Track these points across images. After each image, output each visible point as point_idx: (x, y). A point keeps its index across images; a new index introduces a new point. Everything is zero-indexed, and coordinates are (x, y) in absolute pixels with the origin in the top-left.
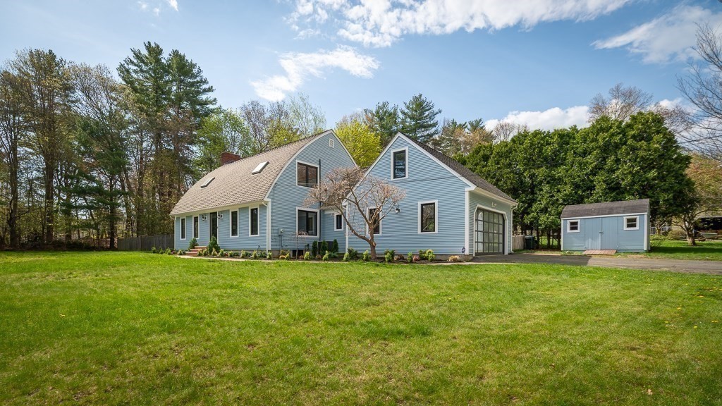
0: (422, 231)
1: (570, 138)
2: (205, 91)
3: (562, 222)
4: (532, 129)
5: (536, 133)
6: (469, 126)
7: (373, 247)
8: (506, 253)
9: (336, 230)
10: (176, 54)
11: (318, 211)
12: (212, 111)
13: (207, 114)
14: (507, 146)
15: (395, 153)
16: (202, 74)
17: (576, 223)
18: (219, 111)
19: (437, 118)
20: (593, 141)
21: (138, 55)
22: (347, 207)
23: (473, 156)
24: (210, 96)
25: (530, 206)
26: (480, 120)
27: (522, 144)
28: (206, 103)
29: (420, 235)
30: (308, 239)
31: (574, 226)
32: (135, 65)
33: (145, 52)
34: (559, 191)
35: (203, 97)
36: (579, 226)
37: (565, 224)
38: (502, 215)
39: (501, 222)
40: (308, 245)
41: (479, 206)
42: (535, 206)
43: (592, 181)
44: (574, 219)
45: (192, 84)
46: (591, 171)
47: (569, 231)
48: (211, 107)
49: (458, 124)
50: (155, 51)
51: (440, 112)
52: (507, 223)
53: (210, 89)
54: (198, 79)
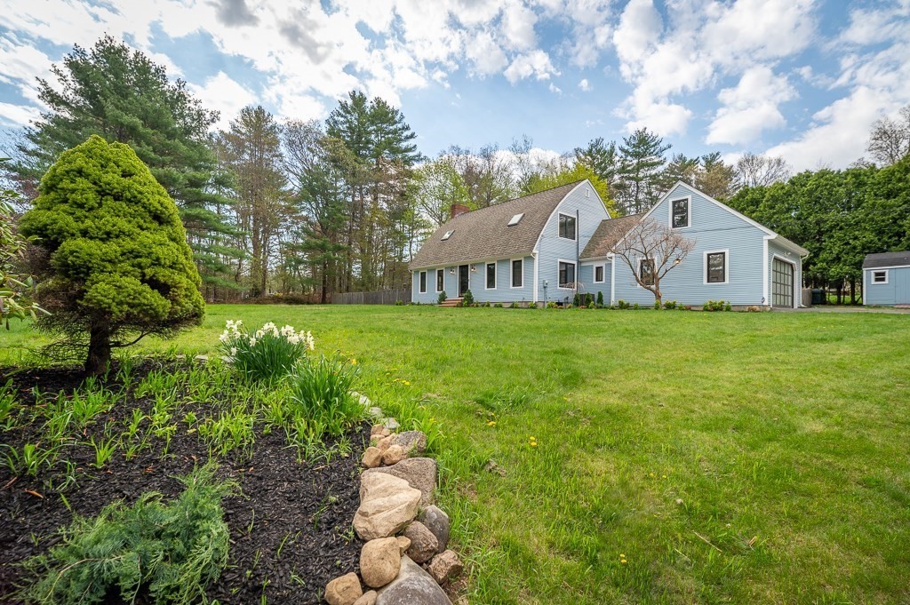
0: (708, 282)
1: (868, 178)
2: (407, 138)
3: (865, 273)
4: (815, 169)
5: (823, 174)
6: (703, 162)
7: (658, 297)
8: (796, 306)
9: (595, 282)
10: (378, 101)
11: (575, 263)
12: (413, 159)
13: (408, 161)
14: (783, 188)
15: (674, 203)
16: (404, 120)
17: (883, 274)
18: (418, 158)
19: (666, 154)
20: (900, 180)
21: (344, 106)
22: (614, 259)
23: (738, 199)
24: (411, 143)
25: (816, 255)
26: (718, 154)
27: (804, 185)
28: (408, 150)
29: (706, 286)
30: (567, 293)
31: (880, 277)
32: (342, 116)
33: (350, 102)
34: (856, 238)
35: (404, 145)
36: (887, 277)
37: (868, 274)
38: (791, 265)
39: (790, 273)
40: (567, 298)
41: (775, 255)
42: (823, 255)
43: (901, 226)
44: (879, 269)
45: (395, 132)
46: (899, 214)
47: (873, 282)
48: (411, 154)
49: (688, 159)
50: (359, 100)
51: (670, 147)
52: (796, 273)
53: (412, 136)
54: (400, 126)
